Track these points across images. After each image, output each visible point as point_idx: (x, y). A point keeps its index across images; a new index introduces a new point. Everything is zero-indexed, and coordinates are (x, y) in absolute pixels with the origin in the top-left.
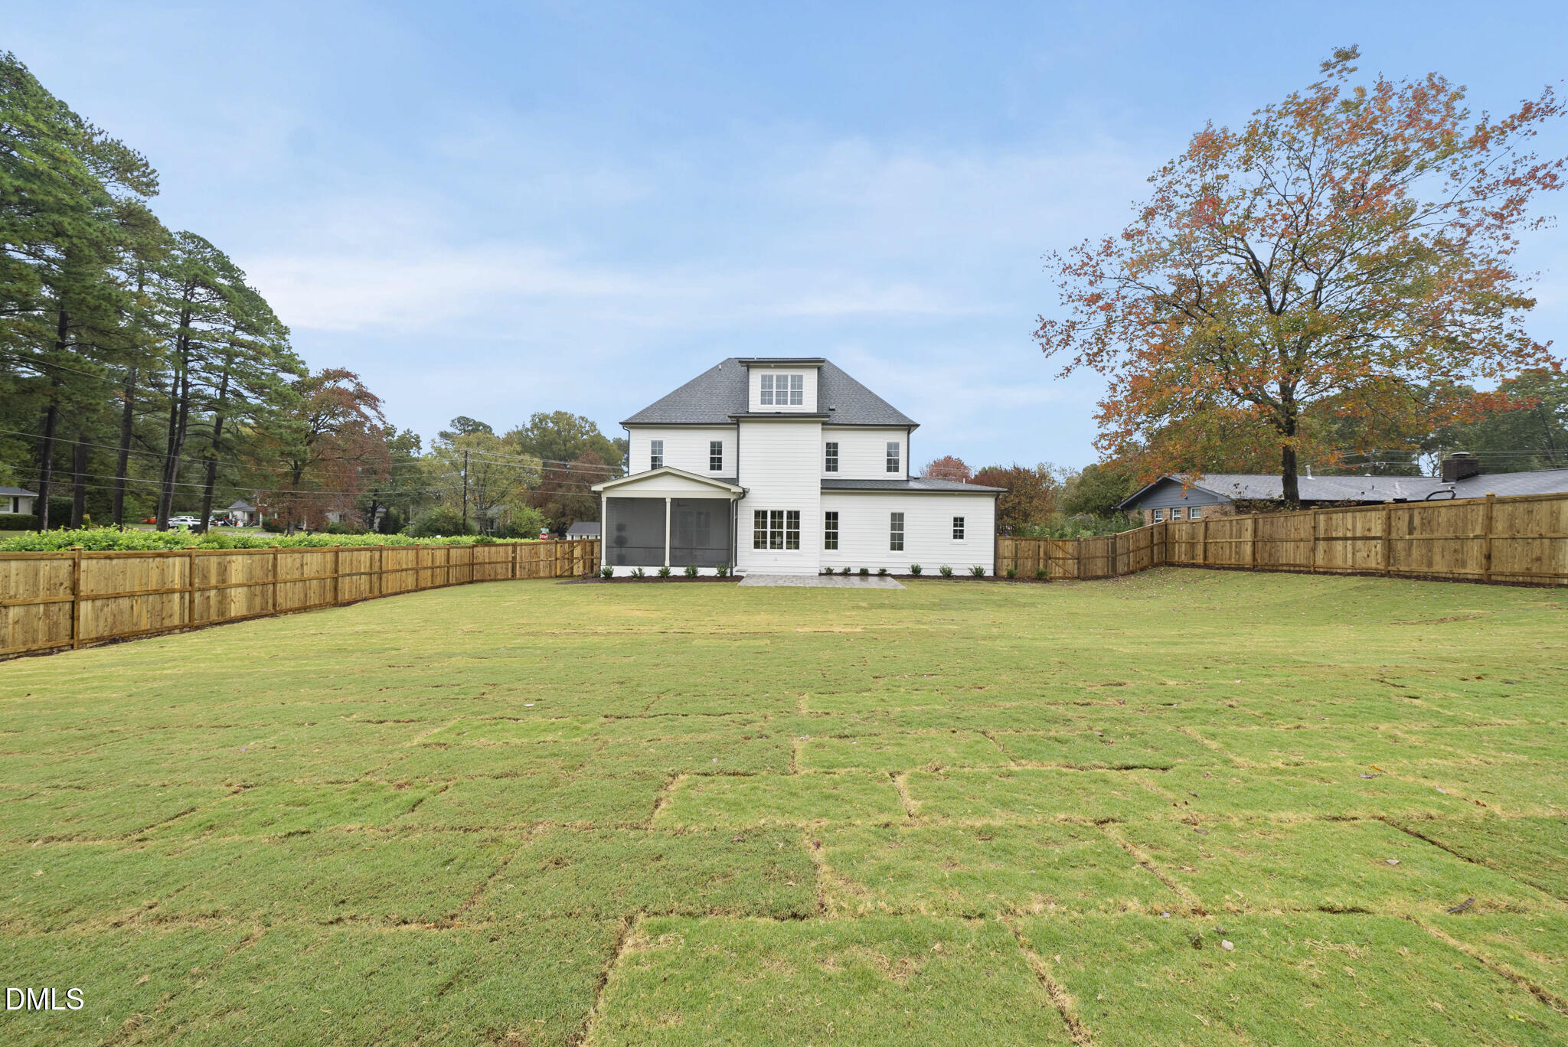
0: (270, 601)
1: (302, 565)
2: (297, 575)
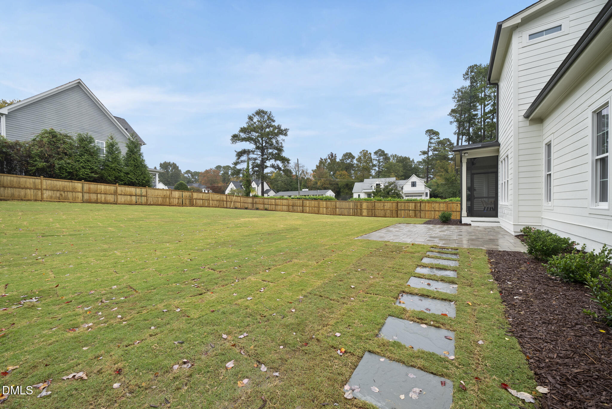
0: (374, 214)
1: (384, 206)
2: (382, 208)
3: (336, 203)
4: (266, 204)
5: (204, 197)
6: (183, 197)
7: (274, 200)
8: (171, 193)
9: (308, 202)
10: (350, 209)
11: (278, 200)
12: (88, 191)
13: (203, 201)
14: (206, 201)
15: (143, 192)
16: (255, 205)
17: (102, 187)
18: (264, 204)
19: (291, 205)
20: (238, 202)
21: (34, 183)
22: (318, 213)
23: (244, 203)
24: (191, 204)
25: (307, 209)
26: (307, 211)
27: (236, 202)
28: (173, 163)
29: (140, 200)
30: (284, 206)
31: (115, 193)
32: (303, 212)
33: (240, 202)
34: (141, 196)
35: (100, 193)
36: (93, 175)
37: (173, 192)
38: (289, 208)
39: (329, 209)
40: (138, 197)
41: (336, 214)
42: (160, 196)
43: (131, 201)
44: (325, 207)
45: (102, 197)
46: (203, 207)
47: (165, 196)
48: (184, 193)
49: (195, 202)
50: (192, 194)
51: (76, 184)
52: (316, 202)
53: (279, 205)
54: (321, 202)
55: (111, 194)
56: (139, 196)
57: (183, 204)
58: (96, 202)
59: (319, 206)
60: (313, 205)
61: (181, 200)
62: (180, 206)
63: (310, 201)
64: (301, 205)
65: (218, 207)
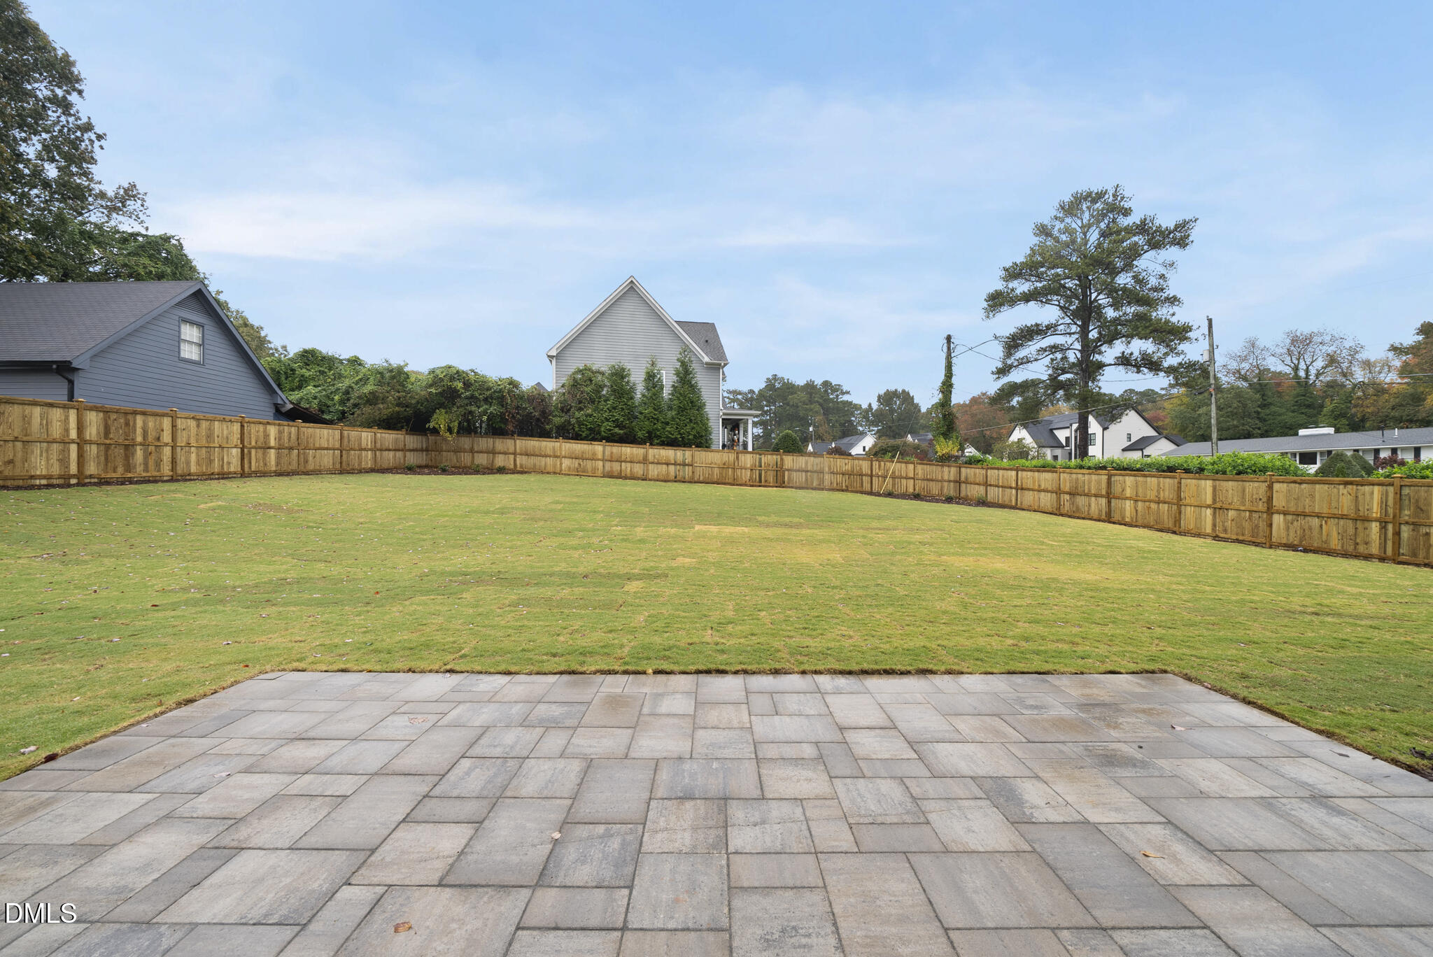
3: (1270, 487)
4: (990, 485)
5: (809, 464)
6: (761, 466)
7: (1014, 473)
8: (738, 458)
9: (1129, 480)
10: (1367, 520)
11: (1025, 473)
12: (609, 458)
13: (806, 476)
14: (816, 475)
15: (686, 457)
16: (963, 486)
17: (628, 450)
18: (986, 484)
19: (1067, 489)
20: (907, 478)
21: (554, 448)
22: (1176, 529)
23: (928, 480)
24: (779, 481)
25: (1128, 508)
26: (1128, 514)
27: (901, 477)
28: (904, 391)
29: (681, 473)
30: (1043, 494)
31: (645, 461)
32: (1109, 519)
33: (913, 478)
34: (684, 465)
35: (625, 462)
36: (617, 430)
37: (740, 455)
38: (1058, 499)
39: (1231, 514)
40: (678, 467)
41: (1269, 544)
42: (716, 464)
43: (668, 474)
44: (1209, 501)
45: (627, 468)
46: (807, 488)
47: (724, 464)
48: (763, 456)
49: (789, 477)
50: (782, 459)
51: (596, 447)
52: (1168, 483)
53: (1029, 489)
54: (1190, 483)
55: (639, 462)
56: (680, 465)
57: (760, 481)
58: (619, 477)
59: (1179, 498)
60: (1152, 495)
61: (757, 472)
62: (756, 486)
63: (1140, 479)
64: (1104, 492)
65: (847, 490)
